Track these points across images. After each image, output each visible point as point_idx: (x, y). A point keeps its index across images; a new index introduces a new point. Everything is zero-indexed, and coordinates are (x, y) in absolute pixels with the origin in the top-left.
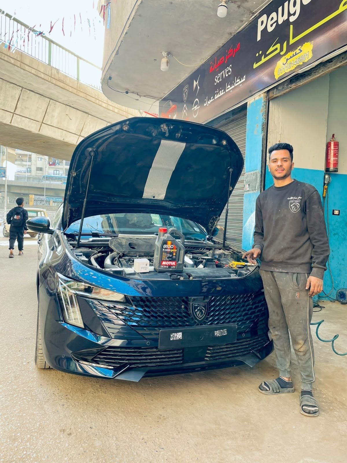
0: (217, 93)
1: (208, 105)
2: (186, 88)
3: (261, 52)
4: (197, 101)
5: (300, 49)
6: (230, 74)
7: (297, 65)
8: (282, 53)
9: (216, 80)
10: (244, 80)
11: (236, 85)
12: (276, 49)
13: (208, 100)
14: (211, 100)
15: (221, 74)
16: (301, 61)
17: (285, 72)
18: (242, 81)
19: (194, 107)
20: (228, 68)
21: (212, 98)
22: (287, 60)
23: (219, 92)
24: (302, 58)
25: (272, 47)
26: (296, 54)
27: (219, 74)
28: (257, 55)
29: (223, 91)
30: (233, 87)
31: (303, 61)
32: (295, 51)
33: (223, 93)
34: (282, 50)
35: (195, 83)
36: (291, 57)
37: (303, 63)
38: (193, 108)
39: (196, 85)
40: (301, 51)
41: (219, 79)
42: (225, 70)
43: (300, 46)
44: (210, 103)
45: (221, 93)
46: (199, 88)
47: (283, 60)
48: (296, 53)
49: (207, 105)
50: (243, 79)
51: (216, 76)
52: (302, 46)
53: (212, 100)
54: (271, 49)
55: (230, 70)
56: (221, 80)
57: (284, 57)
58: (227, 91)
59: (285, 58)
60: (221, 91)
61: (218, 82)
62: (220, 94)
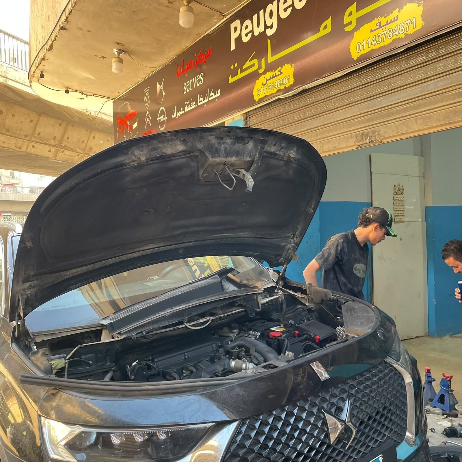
0: (188, 105)
1: (177, 118)
2: (147, 90)
3: (236, 65)
4: (162, 110)
5: (279, 71)
6: (201, 84)
7: (278, 88)
8: (261, 71)
9: (185, 88)
10: (219, 94)
11: (210, 99)
12: (254, 65)
13: (178, 112)
14: (180, 112)
15: (191, 82)
16: (282, 85)
17: (265, 95)
18: (217, 95)
19: (160, 116)
20: (199, 75)
21: (182, 109)
22: (267, 80)
23: (190, 104)
24: (283, 82)
25: (249, 61)
26: (276, 76)
27: (188, 81)
28: (232, 67)
29: (194, 103)
30: (206, 101)
31: (285, 86)
32: (275, 72)
33: (194, 106)
34: (260, 67)
35: (159, 87)
36: (271, 78)
37: (285, 87)
38: (158, 118)
39: (161, 89)
40: (282, 73)
41: (189, 87)
42: (196, 77)
43: (280, 67)
44: (179, 116)
45: (193, 105)
46: (164, 93)
47: (261, 80)
48: (276, 74)
49: (175, 117)
50: (217, 94)
51: (185, 83)
52: (282, 67)
53: (182, 113)
54: (248, 64)
55: (202, 78)
56: (191, 89)
57: (263, 76)
58: (199, 104)
59: (264, 78)
60: (192, 103)
61: (188, 91)
62: (191, 107)
